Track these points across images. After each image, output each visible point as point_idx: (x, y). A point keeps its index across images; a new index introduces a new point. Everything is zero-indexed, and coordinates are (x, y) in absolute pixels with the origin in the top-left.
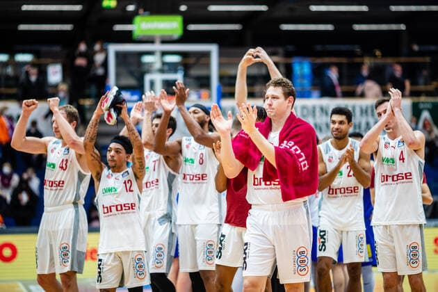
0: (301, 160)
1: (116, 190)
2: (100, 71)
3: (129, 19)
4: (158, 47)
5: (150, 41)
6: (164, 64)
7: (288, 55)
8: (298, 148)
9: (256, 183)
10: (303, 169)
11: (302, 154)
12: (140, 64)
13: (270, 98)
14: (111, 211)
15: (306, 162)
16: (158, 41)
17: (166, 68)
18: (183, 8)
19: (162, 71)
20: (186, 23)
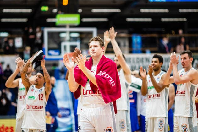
0: (110, 81)
1: (34, 98)
2: (39, 41)
3: (54, 16)
4: (68, 29)
5: (64, 26)
6: (71, 37)
7: (130, 33)
8: (108, 75)
9: (84, 93)
10: (113, 86)
11: (111, 78)
12: (59, 37)
13: (93, 47)
14: (30, 108)
15: (113, 82)
16: (68, 26)
17: (72, 39)
18: (80, 11)
19: (70, 41)
20: (81, 17)
